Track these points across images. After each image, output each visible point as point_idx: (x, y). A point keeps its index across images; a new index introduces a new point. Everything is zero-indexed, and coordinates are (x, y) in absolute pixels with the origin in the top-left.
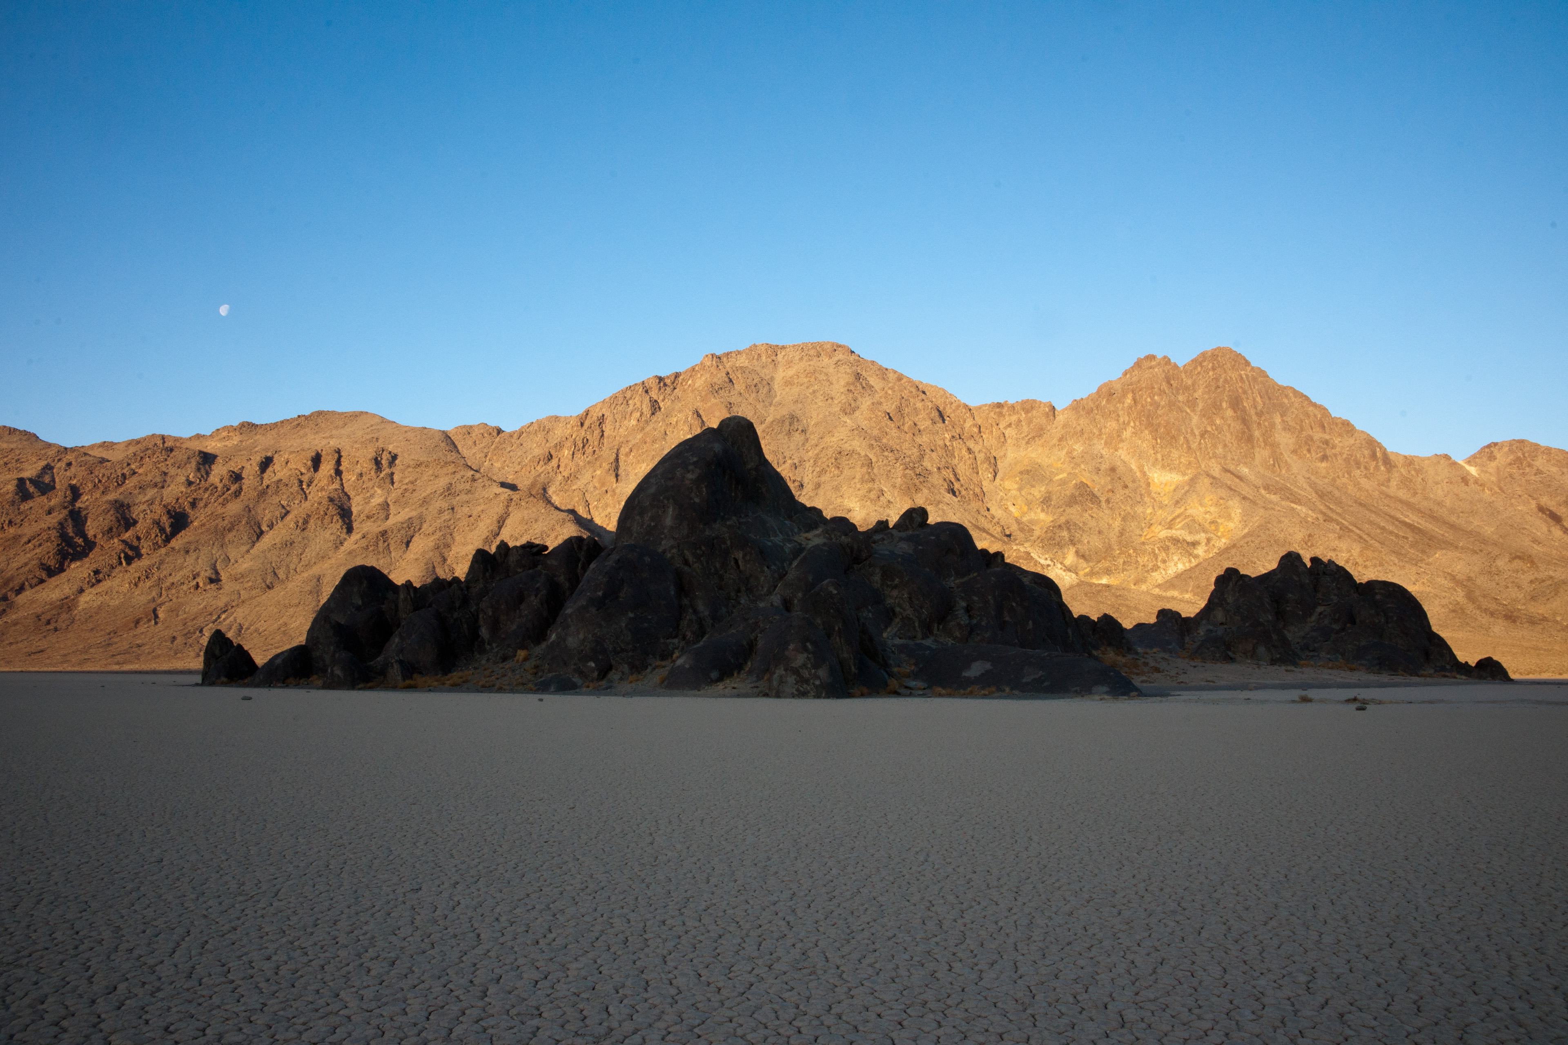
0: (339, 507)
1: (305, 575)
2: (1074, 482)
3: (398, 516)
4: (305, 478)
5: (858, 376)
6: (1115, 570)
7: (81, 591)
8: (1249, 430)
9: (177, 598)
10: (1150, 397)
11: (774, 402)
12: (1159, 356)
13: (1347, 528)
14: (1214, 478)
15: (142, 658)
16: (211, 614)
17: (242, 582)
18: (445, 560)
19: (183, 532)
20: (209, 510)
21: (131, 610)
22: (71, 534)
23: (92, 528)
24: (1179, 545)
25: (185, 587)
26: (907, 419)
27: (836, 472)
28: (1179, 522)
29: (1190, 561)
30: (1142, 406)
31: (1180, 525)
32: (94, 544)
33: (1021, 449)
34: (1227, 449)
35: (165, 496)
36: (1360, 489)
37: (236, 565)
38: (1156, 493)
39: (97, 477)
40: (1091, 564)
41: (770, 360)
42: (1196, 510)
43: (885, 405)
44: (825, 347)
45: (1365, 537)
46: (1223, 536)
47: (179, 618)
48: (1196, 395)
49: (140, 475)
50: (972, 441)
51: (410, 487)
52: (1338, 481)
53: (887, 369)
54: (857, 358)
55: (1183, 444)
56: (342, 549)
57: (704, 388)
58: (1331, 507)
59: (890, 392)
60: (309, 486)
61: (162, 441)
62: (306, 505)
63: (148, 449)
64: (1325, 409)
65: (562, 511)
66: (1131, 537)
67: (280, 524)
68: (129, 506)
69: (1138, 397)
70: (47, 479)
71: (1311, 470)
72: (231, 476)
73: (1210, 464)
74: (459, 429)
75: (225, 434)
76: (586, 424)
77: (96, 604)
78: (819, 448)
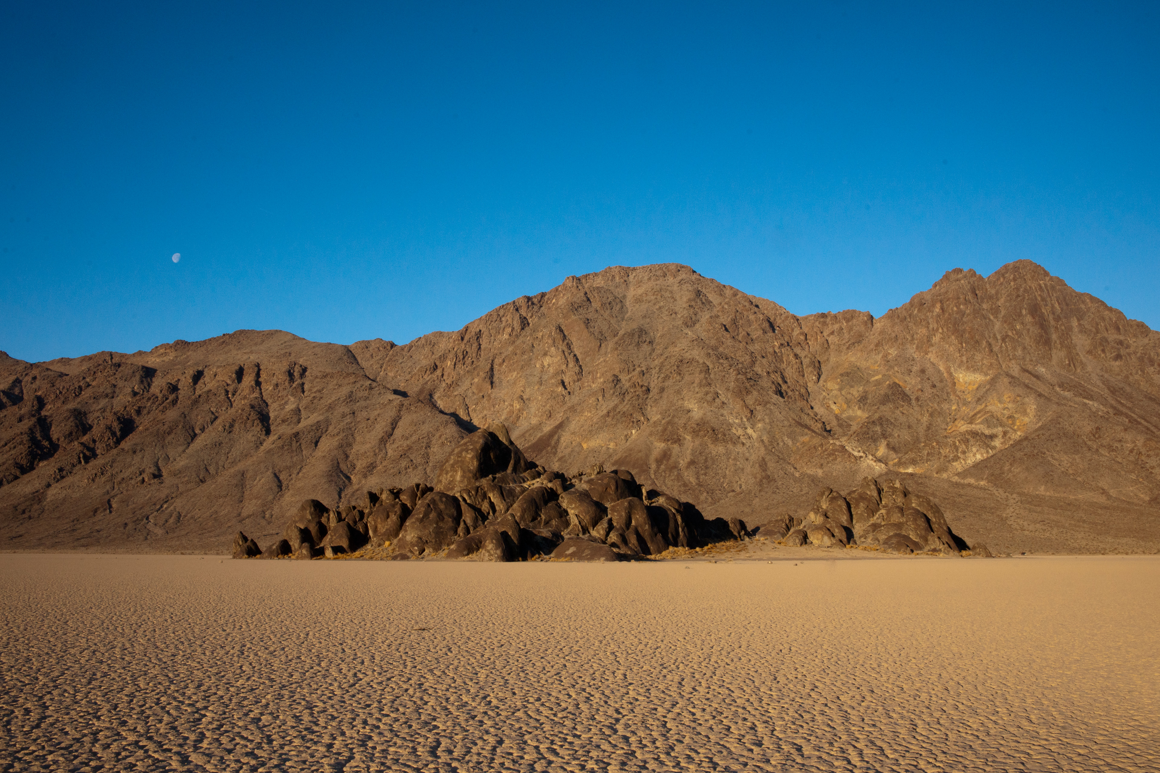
0: (259, 413)
1: (232, 470)
2: (888, 382)
3: (308, 420)
4: (230, 389)
5: (698, 293)
6: (920, 460)
7: (49, 486)
8: (1047, 334)
9: (127, 491)
10: (956, 306)
11: (626, 317)
12: (966, 269)
13: (1136, 420)
14: (1013, 377)
15: (101, 542)
16: (155, 504)
17: (180, 477)
18: (347, 457)
19: (131, 435)
20: (151, 416)
21: (90, 501)
22: (39, 438)
23: (56, 433)
24: (978, 438)
25: (133, 482)
26: (741, 330)
27: (678, 378)
28: (980, 418)
29: (988, 452)
30: (949, 314)
32: (58, 446)
33: (843, 354)
34: (1026, 352)
35: (115, 405)
36: (1152, 385)
37: (174, 463)
38: (960, 391)
39: (58, 389)
40: (900, 455)
41: (622, 280)
42: (995, 406)
43: (721, 318)
44: (670, 267)
45: (1152, 428)
46: (1019, 429)
47: (130, 507)
48: (999, 303)
49: (94, 387)
50: (799, 347)
51: (318, 395)
52: (1131, 378)
53: (724, 286)
54: (698, 277)
55: (985, 348)
56: (262, 448)
57: (565, 306)
58: (1122, 401)
59: (726, 306)
60: (233, 395)
61: (110, 358)
62: (233, 410)
63: (99, 365)
64: (1121, 313)
65: (446, 414)
66: (937, 431)
67: (210, 428)
68: (85, 414)
69: (945, 307)
70: (17, 391)
71: (1104, 369)
72: (169, 387)
73: (1010, 365)
74: (359, 344)
75: (162, 351)
76: (466, 338)
77: (61, 497)
78: (664, 357)
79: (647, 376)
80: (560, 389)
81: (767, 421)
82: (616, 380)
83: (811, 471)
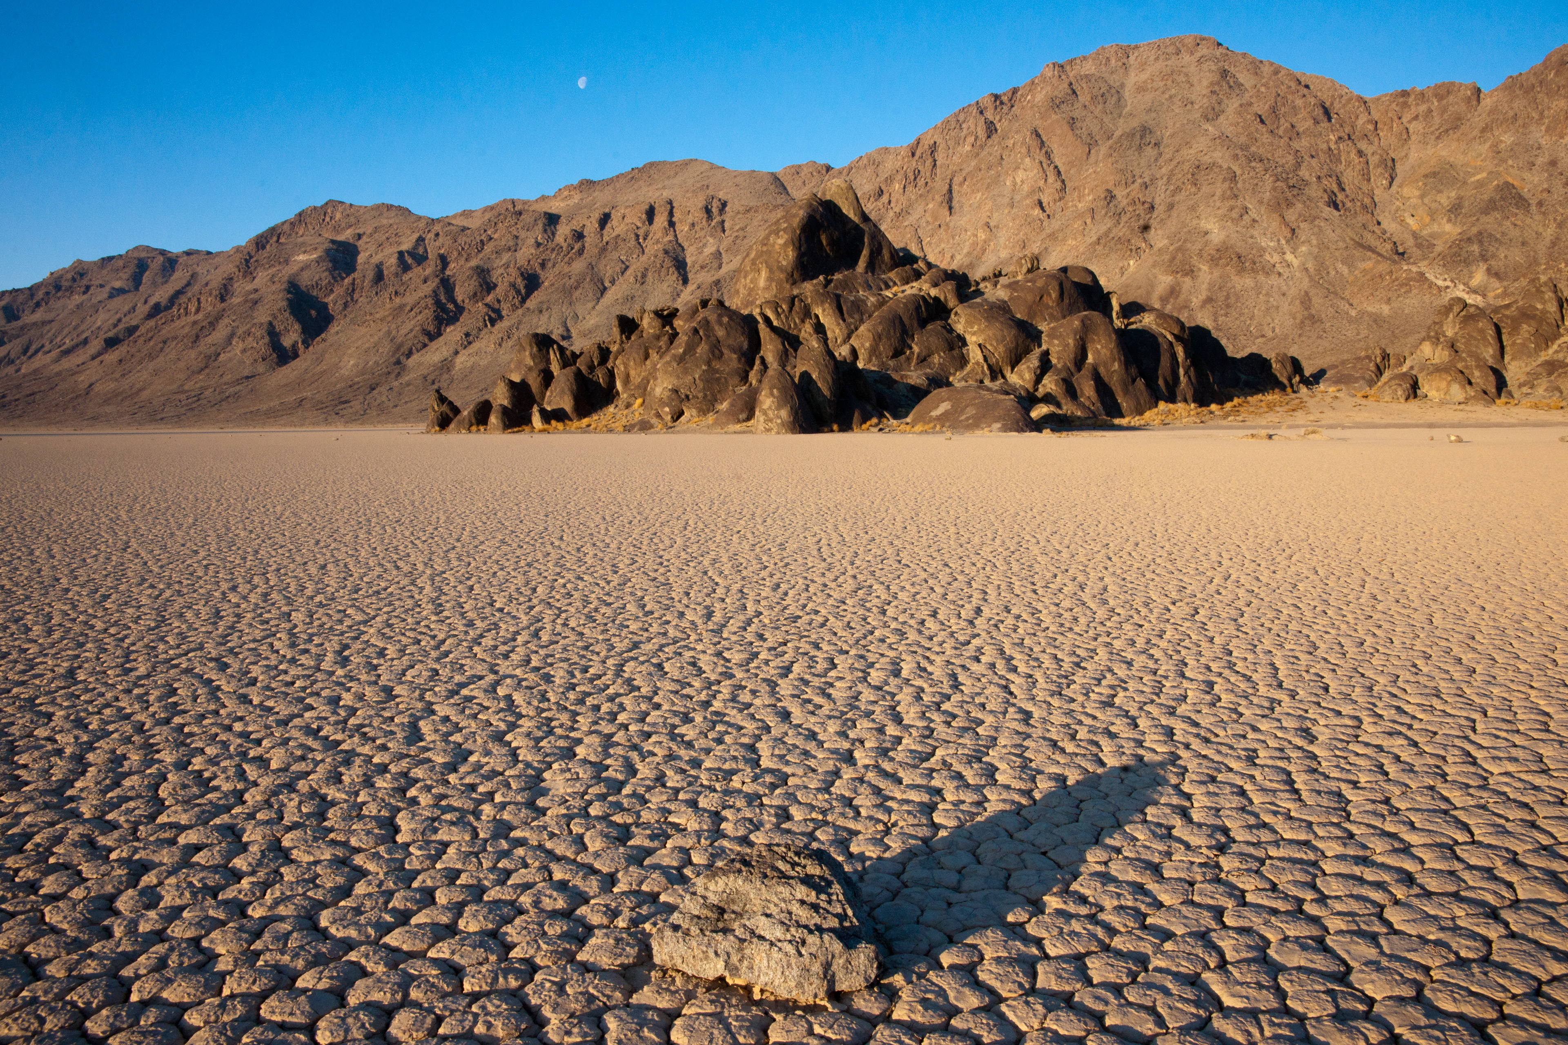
0: (674, 258)
2: (1496, 182)
3: (730, 264)
4: (641, 232)
5: (1224, 73)
7: (457, 353)
11: (1124, 113)
19: (536, 292)
20: (556, 270)
22: (444, 301)
23: (461, 294)
26: (1282, 121)
27: (1193, 189)
32: (463, 308)
33: (1429, 146)
35: (518, 258)
37: (584, 322)
39: (460, 245)
40: (1506, 283)
41: (1120, 64)
43: (1256, 105)
44: (1186, 41)
49: (495, 240)
50: (1366, 141)
51: (741, 233)
53: (1261, 61)
54: (1225, 51)
56: (679, 300)
57: (1043, 103)
59: (1263, 89)
60: (645, 239)
61: (512, 205)
62: (644, 258)
63: (501, 214)
67: (621, 279)
68: (488, 271)
70: (421, 250)
72: (574, 235)
74: (788, 170)
75: (566, 193)
76: (918, 154)
77: (469, 364)
78: (1174, 163)
79: (1150, 188)
80: (1037, 211)
81: (1314, 242)
82: (1110, 197)
83: (1372, 308)
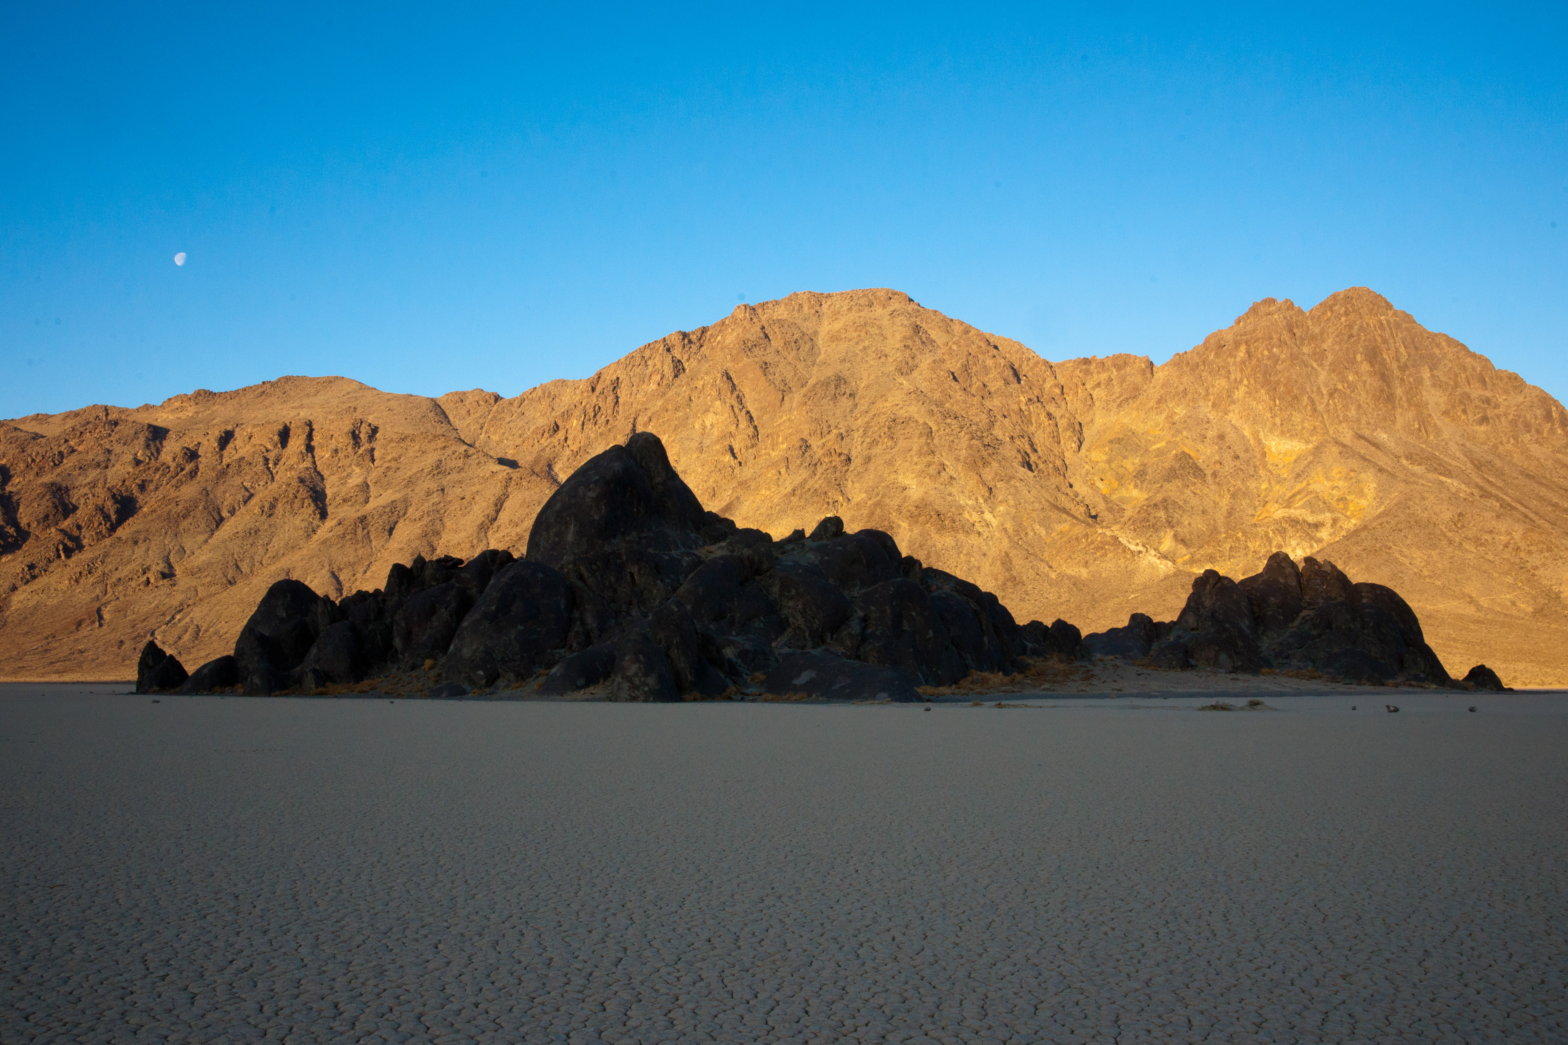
0: (311, 489)
1: (273, 568)
2: (1174, 452)
3: (380, 499)
4: (271, 456)
5: (917, 329)
6: (1220, 557)
7: (14, 588)
8: (1389, 388)
9: (125, 596)
10: (1268, 349)
11: (818, 361)
12: (1280, 300)
13: (1509, 505)
14: (1344, 446)
15: (85, 666)
16: (163, 614)
17: (199, 578)
18: (433, 549)
19: (131, 519)
20: (160, 494)
21: (72, 610)
23: (25, 516)
24: (1299, 527)
25: (133, 584)
26: (974, 379)
27: (890, 443)
28: (1300, 500)
29: (1312, 546)
30: (1258, 360)
31: (1300, 504)
32: (28, 534)
33: (1112, 413)
34: (1361, 411)
35: (109, 477)
36: (1528, 458)
37: (192, 558)
38: (1272, 464)
39: (30, 455)
40: (1192, 550)
41: (813, 311)
42: (1320, 485)
43: (948, 362)
44: (878, 294)
45: (1532, 515)
46: (1353, 516)
47: (129, 618)
48: (1325, 346)
49: (80, 453)
50: (1053, 404)
51: (393, 464)
52: (1501, 448)
53: (952, 320)
54: (916, 307)
55: (1306, 406)
56: (315, 537)
57: (734, 345)
58: (1490, 479)
59: (955, 347)
60: (276, 464)
61: (105, 413)
62: (275, 486)
63: (88, 423)
64: (1487, 360)
66: (1241, 517)
67: (243, 509)
68: (67, 490)
69: (1253, 349)
71: (1466, 435)
72: (186, 453)
73: (1340, 429)
74: (451, 397)
75: (177, 404)
76: (599, 389)
77: (31, 604)
78: (870, 415)
79: (847, 440)
80: (728, 458)
81: (1012, 502)
82: (805, 446)
83: (1073, 570)
